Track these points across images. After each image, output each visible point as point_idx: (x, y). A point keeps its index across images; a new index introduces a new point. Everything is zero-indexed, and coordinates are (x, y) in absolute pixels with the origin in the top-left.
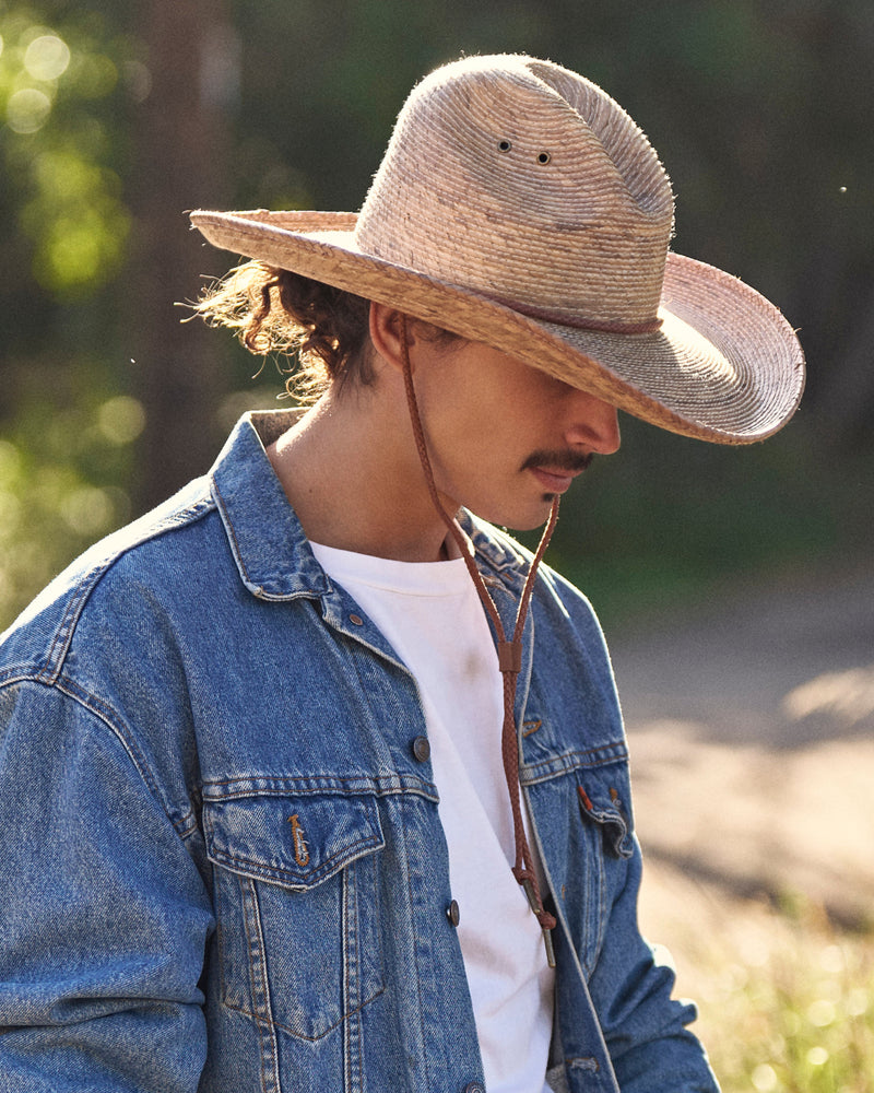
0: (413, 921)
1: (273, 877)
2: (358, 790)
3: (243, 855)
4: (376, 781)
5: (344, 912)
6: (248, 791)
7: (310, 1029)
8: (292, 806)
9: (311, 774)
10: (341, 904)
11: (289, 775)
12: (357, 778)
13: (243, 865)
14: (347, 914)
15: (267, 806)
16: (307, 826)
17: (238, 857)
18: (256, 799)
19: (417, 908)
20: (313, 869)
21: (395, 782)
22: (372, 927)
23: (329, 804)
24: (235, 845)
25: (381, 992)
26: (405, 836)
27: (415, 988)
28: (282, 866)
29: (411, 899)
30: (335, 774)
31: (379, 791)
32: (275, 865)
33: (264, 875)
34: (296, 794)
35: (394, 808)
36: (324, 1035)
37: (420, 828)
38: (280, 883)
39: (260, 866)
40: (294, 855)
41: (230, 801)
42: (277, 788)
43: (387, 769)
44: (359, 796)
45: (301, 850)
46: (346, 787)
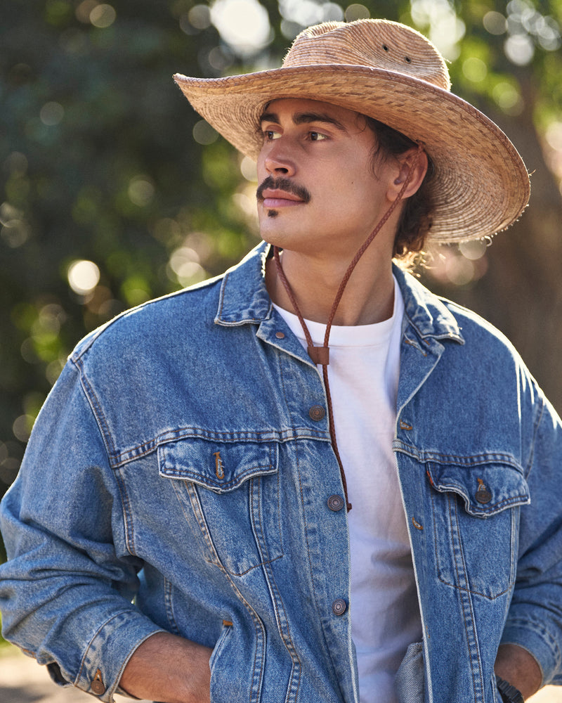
0: (304, 516)
1: (202, 481)
2: (266, 439)
3: (185, 468)
4: (280, 434)
5: (251, 510)
6: (191, 434)
7: (237, 569)
8: (218, 448)
9: (235, 431)
10: (249, 505)
11: (219, 431)
12: (267, 432)
13: (185, 474)
14: (253, 511)
15: (202, 444)
16: (226, 459)
17: (181, 470)
18: (196, 439)
19: (307, 507)
20: (226, 482)
21: (290, 433)
22: (274, 519)
23: (242, 447)
24: (180, 463)
25: (281, 557)
26: (298, 464)
27: (306, 555)
28: (208, 476)
29: (303, 502)
30: (254, 430)
31: (281, 439)
32: (204, 474)
33: (197, 479)
34: (222, 441)
35: (290, 449)
36: (247, 571)
37: (308, 458)
38: (205, 485)
39: (194, 473)
40: (215, 472)
41: (180, 440)
42: (209, 436)
43: (286, 427)
44: (267, 443)
45: (220, 471)
46: (259, 437)
